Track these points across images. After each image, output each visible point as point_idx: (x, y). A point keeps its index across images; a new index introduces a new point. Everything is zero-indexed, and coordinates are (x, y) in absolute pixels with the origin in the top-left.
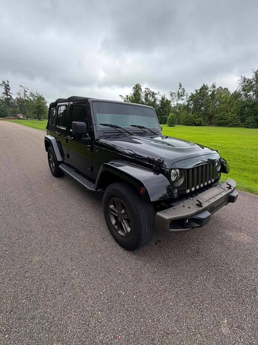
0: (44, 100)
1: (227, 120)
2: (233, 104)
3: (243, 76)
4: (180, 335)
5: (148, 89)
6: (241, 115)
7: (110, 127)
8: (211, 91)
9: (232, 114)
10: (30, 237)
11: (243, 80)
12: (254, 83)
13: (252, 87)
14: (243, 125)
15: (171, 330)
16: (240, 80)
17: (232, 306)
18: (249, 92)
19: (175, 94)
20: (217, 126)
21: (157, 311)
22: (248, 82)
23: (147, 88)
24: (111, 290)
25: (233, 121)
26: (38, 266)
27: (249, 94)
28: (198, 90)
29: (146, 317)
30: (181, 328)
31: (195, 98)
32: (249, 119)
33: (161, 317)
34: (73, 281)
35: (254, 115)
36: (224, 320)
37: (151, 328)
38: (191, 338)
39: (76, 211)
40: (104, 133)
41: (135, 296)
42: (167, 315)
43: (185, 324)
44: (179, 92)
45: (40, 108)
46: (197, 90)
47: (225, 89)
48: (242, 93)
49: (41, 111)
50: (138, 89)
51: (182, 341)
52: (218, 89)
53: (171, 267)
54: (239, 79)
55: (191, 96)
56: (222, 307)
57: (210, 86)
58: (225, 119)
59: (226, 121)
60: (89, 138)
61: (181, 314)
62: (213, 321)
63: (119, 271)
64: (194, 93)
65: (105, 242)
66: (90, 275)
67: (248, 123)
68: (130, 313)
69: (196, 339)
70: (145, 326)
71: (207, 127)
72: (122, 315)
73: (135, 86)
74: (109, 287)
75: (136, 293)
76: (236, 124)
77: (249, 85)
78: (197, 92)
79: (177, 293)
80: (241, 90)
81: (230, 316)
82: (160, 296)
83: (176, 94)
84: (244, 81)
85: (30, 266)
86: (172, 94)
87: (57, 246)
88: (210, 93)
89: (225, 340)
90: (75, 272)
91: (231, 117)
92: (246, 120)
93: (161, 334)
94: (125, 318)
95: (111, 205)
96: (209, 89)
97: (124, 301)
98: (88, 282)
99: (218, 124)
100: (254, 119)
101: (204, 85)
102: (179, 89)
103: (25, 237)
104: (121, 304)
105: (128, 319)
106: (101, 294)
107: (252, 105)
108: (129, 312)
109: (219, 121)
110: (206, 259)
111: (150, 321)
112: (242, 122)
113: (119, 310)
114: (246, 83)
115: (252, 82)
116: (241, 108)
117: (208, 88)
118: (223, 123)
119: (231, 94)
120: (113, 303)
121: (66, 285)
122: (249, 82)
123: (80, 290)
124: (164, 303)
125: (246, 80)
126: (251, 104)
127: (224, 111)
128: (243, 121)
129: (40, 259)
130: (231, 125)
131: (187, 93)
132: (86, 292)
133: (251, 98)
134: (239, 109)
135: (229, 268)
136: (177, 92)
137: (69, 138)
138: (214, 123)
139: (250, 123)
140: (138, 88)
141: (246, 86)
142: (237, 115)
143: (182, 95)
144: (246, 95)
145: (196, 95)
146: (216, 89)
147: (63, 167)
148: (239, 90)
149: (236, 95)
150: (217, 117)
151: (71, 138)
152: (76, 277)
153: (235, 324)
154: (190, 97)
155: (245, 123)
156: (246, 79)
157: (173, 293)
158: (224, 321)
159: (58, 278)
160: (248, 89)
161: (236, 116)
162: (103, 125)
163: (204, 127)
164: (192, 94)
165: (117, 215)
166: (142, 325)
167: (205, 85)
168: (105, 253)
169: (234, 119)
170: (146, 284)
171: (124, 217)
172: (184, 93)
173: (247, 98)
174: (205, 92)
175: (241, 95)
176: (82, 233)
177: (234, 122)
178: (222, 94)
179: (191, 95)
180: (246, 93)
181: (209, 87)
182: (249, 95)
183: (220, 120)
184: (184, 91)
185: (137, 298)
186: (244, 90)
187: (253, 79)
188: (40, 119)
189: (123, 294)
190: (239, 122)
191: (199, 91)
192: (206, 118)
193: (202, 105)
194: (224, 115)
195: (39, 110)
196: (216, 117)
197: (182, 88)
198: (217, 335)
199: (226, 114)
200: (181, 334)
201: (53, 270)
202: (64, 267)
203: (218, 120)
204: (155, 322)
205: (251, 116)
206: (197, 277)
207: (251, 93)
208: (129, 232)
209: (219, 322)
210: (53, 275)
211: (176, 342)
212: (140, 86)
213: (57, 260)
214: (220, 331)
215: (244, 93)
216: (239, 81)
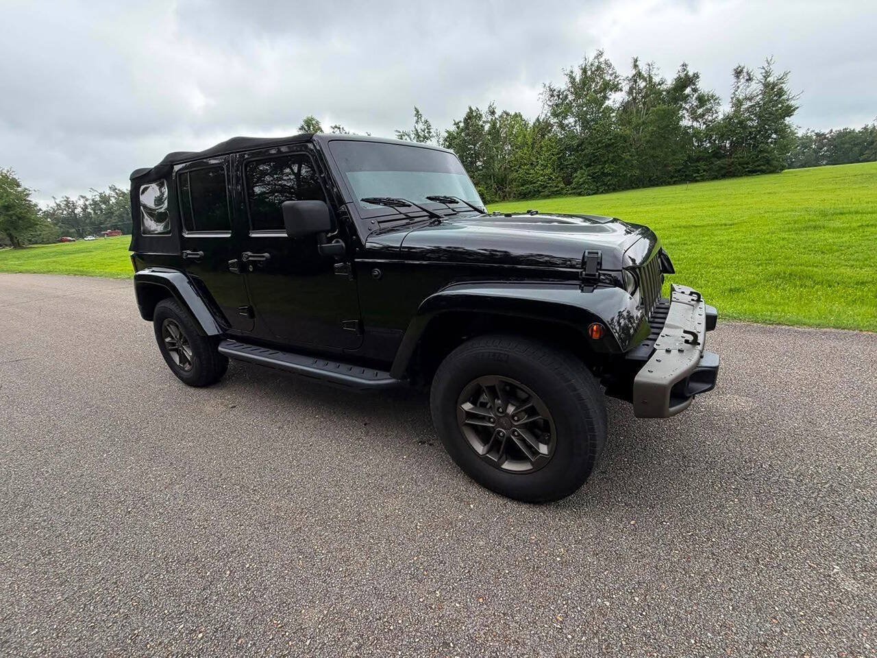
0: (19, 186)
1: (535, 183)
2: (541, 147)
3: (547, 85)
4: (787, 634)
5: (339, 128)
6: (562, 169)
7: (385, 205)
8: (487, 122)
9: (543, 170)
10: (244, 565)
11: (549, 93)
12: (571, 97)
13: (570, 106)
14: (570, 192)
15: (762, 633)
16: (542, 94)
17: (824, 536)
18: (565, 118)
19: (409, 136)
20: (519, 201)
21: (706, 609)
22: (558, 96)
23: (336, 127)
24: (573, 608)
25: (548, 183)
26: (332, 633)
27: (566, 122)
28: (461, 122)
29: (696, 632)
30: (777, 620)
31: (457, 141)
32: (580, 176)
33: (722, 616)
34: (463, 628)
35: (588, 166)
36: (834, 568)
37: (724, 650)
38: (809, 629)
39: (332, 457)
40: (379, 222)
41: (637, 599)
42: (731, 608)
43: (777, 609)
44: (417, 130)
45: (11, 213)
46: (458, 123)
47: (516, 115)
48: (553, 120)
49: (19, 218)
50: (314, 130)
51: (798, 644)
52: (501, 117)
53: (659, 506)
54: (541, 92)
55: (447, 137)
56: (811, 545)
57: (484, 110)
58: (532, 183)
59: (534, 187)
60: (337, 242)
61: (754, 591)
62: (818, 579)
63: (558, 559)
64: (453, 129)
65: (472, 506)
66: (496, 595)
67: (580, 185)
68: (655, 639)
69: (818, 628)
70: (707, 651)
71: (497, 204)
72: (643, 652)
73: (303, 123)
74: (564, 603)
75: (633, 591)
76: (557, 191)
77: (562, 103)
78: (458, 128)
79: (713, 554)
80: (549, 114)
81: (835, 555)
82: (685, 574)
83: (413, 136)
84: (552, 96)
85: (308, 643)
86: (401, 136)
87: (347, 560)
88: (487, 127)
89: (865, 605)
90: (453, 604)
91: (542, 175)
92: (574, 179)
93: (752, 651)
94: (655, 655)
95: (463, 403)
96: (484, 119)
97: (623, 621)
98: (504, 614)
99: (520, 194)
100: (588, 175)
101: (470, 108)
102: (417, 122)
103: (228, 572)
104: (622, 630)
105: (663, 653)
106: (559, 626)
107: (578, 146)
108: (652, 637)
109: (521, 188)
110: (712, 465)
111: (709, 634)
112: (566, 185)
113: (627, 644)
114: (555, 100)
115: (566, 97)
116: (557, 154)
117: (481, 115)
118: (530, 192)
119: (531, 124)
120: (602, 636)
121: (452, 645)
122: (561, 96)
123: (498, 641)
124: (705, 585)
125: (555, 92)
126: (575, 143)
127: (525, 164)
128: (568, 183)
129: (325, 612)
130: (547, 193)
131: (437, 130)
132: (520, 641)
133: (573, 131)
134: (554, 158)
135: (762, 466)
136: (414, 129)
137: (250, 259)
138: (512, 195)
139: (582, 184)
140: (311, 127)
141: (557, 105)
142: (554, 171)
143: (425, 137)
144: (561, 126)
145: (458, 134)
146: (496, 116)
147: (235, 348)
148: (546, 115)
149: (542, 128)
150: (515, 180)
151: (263, 256)
152: (464, 614)
153: (856, 567)
154: (446, 140)
155: (573, 185)
156: (554, 90)
157: (705, 558)
158: (835, 570)
159: (417, 640)
160: (563, 112)
161: (551, 174)
162: (370, 202)
163: (491, 205)
164: (447, 132)
165: (492, 423)
166: (700, 651)
167: (474, 109)
168: (490, 530)
169: (550, 179)
170: (639, 562)
171: (519, 423)
172: (430, 132)
173: (564, 130)
174: (478, 125)
175: (552, 126)
176: (394, 505)
177: (551, 186)
178: (513, 127)
179: (446, 135)
180: (561, 122)
181: (482, 113)
182: (567, 125)
183: (523, 185)
184: (429, 127)
185: (646, 600)
186: (555, 115)
187: (569, 91)
188: (17, 245)
189: (608, 604)
190: (562, 185)
191: (462, 125)
192: (491, 186)
193: (477, 156)
194: (528, 174)
195: (11, 216)
196: (512, 180)
197: (423, 119)
198: (846, 601)
199: (532, 171)
200: (786, 632)
201: (387, 624)
202: (411, 605)
203: (518, 186)
204: (721, 634)
205: (581, 168)
206: (721, 506)
207: (571, 120)
208: (546, 453)
209: (830, 576)
210: (396, 636)
211: (791, 653)
212: (317, 122)
213: (380, 596)
214: (843, 590)
215: (555, 120)
216: (541, 96)
